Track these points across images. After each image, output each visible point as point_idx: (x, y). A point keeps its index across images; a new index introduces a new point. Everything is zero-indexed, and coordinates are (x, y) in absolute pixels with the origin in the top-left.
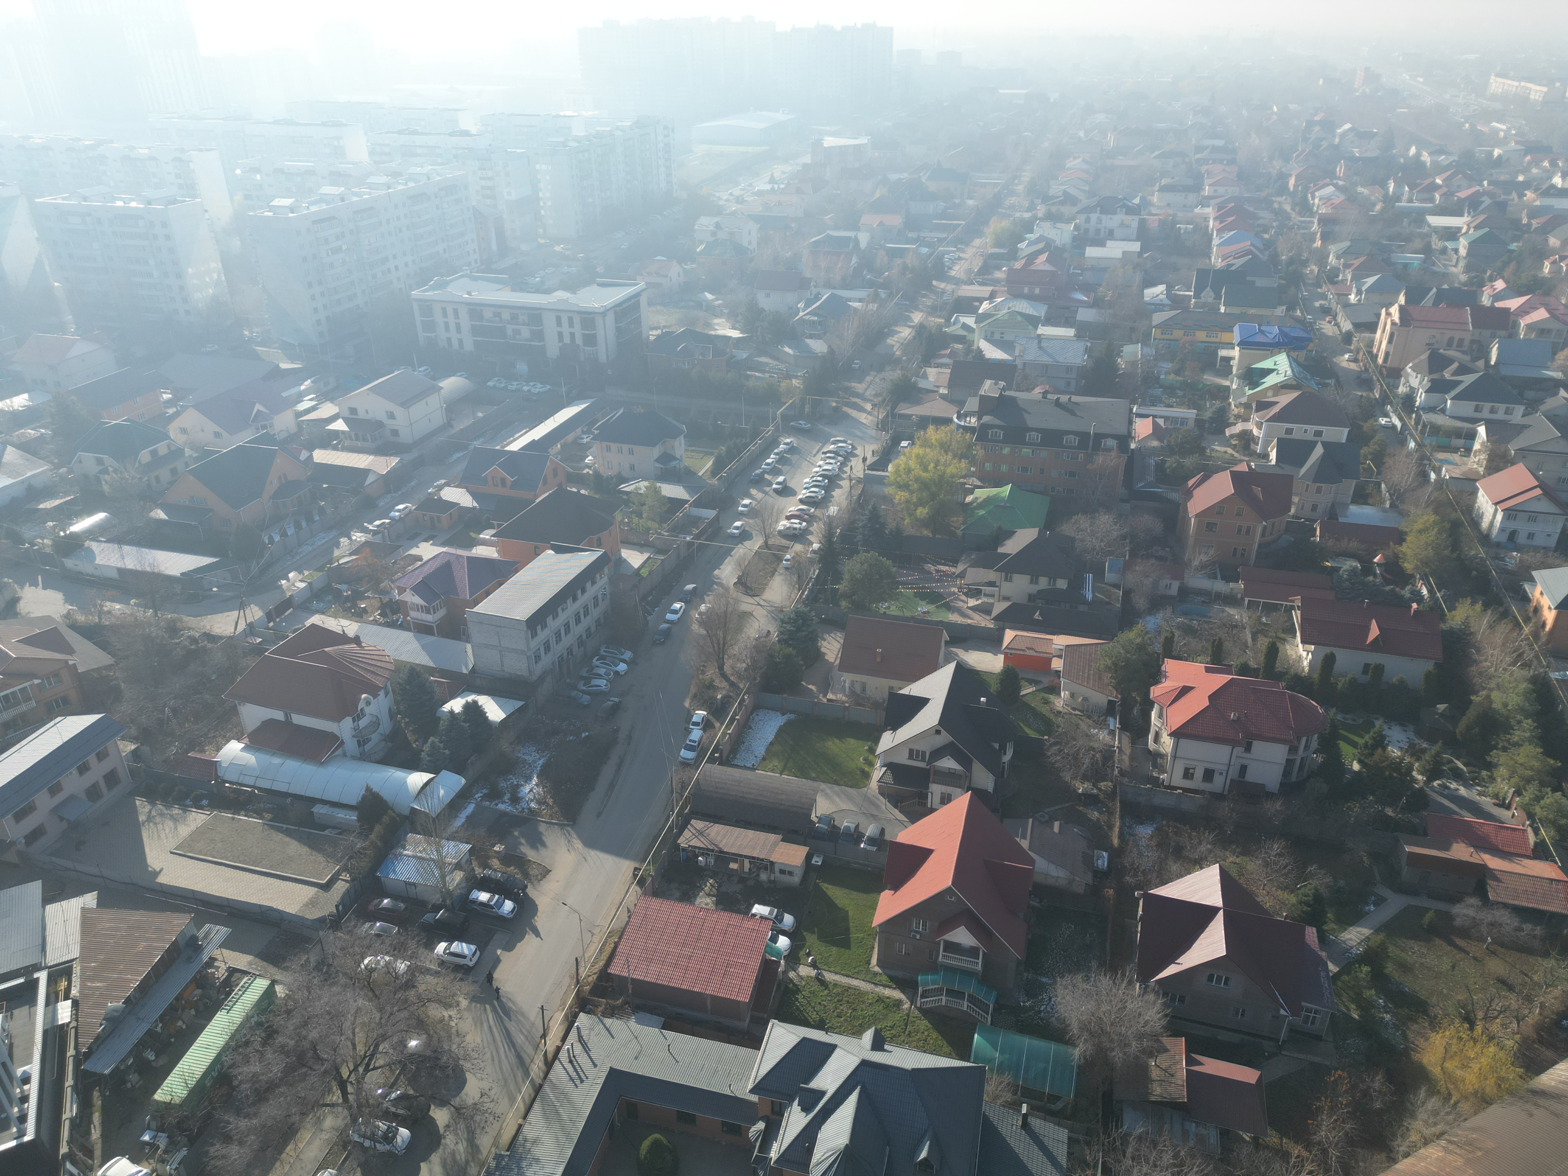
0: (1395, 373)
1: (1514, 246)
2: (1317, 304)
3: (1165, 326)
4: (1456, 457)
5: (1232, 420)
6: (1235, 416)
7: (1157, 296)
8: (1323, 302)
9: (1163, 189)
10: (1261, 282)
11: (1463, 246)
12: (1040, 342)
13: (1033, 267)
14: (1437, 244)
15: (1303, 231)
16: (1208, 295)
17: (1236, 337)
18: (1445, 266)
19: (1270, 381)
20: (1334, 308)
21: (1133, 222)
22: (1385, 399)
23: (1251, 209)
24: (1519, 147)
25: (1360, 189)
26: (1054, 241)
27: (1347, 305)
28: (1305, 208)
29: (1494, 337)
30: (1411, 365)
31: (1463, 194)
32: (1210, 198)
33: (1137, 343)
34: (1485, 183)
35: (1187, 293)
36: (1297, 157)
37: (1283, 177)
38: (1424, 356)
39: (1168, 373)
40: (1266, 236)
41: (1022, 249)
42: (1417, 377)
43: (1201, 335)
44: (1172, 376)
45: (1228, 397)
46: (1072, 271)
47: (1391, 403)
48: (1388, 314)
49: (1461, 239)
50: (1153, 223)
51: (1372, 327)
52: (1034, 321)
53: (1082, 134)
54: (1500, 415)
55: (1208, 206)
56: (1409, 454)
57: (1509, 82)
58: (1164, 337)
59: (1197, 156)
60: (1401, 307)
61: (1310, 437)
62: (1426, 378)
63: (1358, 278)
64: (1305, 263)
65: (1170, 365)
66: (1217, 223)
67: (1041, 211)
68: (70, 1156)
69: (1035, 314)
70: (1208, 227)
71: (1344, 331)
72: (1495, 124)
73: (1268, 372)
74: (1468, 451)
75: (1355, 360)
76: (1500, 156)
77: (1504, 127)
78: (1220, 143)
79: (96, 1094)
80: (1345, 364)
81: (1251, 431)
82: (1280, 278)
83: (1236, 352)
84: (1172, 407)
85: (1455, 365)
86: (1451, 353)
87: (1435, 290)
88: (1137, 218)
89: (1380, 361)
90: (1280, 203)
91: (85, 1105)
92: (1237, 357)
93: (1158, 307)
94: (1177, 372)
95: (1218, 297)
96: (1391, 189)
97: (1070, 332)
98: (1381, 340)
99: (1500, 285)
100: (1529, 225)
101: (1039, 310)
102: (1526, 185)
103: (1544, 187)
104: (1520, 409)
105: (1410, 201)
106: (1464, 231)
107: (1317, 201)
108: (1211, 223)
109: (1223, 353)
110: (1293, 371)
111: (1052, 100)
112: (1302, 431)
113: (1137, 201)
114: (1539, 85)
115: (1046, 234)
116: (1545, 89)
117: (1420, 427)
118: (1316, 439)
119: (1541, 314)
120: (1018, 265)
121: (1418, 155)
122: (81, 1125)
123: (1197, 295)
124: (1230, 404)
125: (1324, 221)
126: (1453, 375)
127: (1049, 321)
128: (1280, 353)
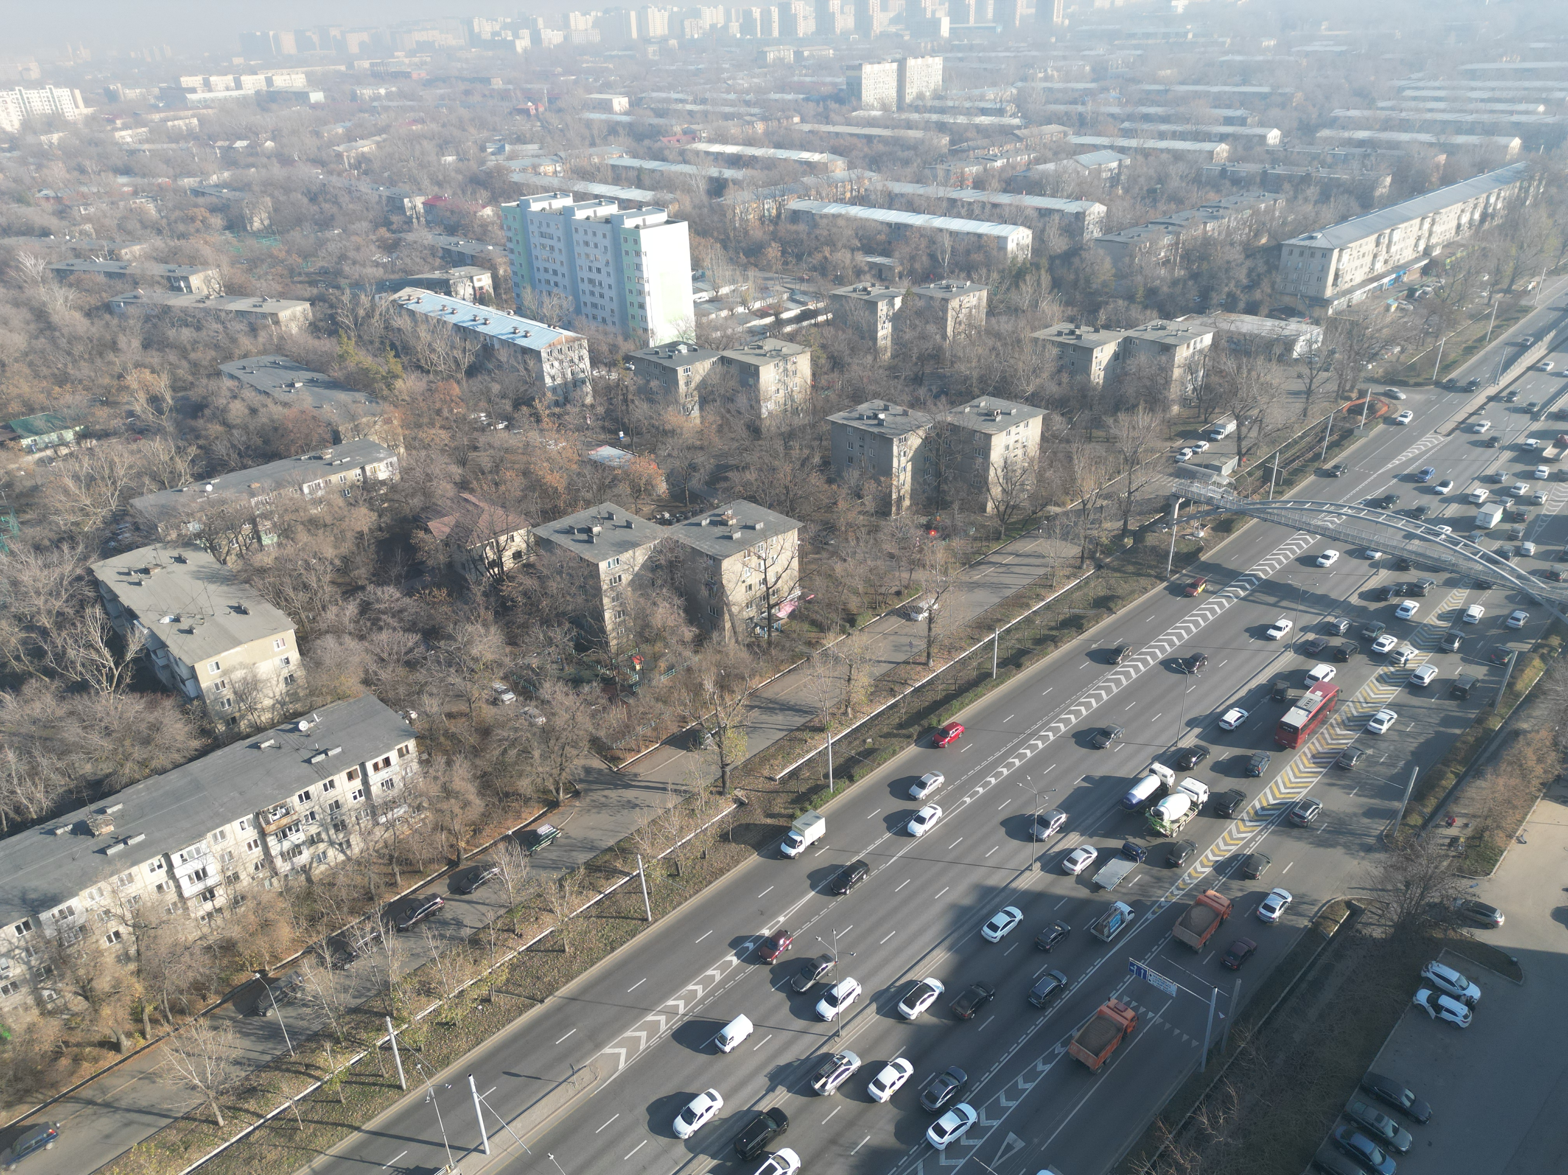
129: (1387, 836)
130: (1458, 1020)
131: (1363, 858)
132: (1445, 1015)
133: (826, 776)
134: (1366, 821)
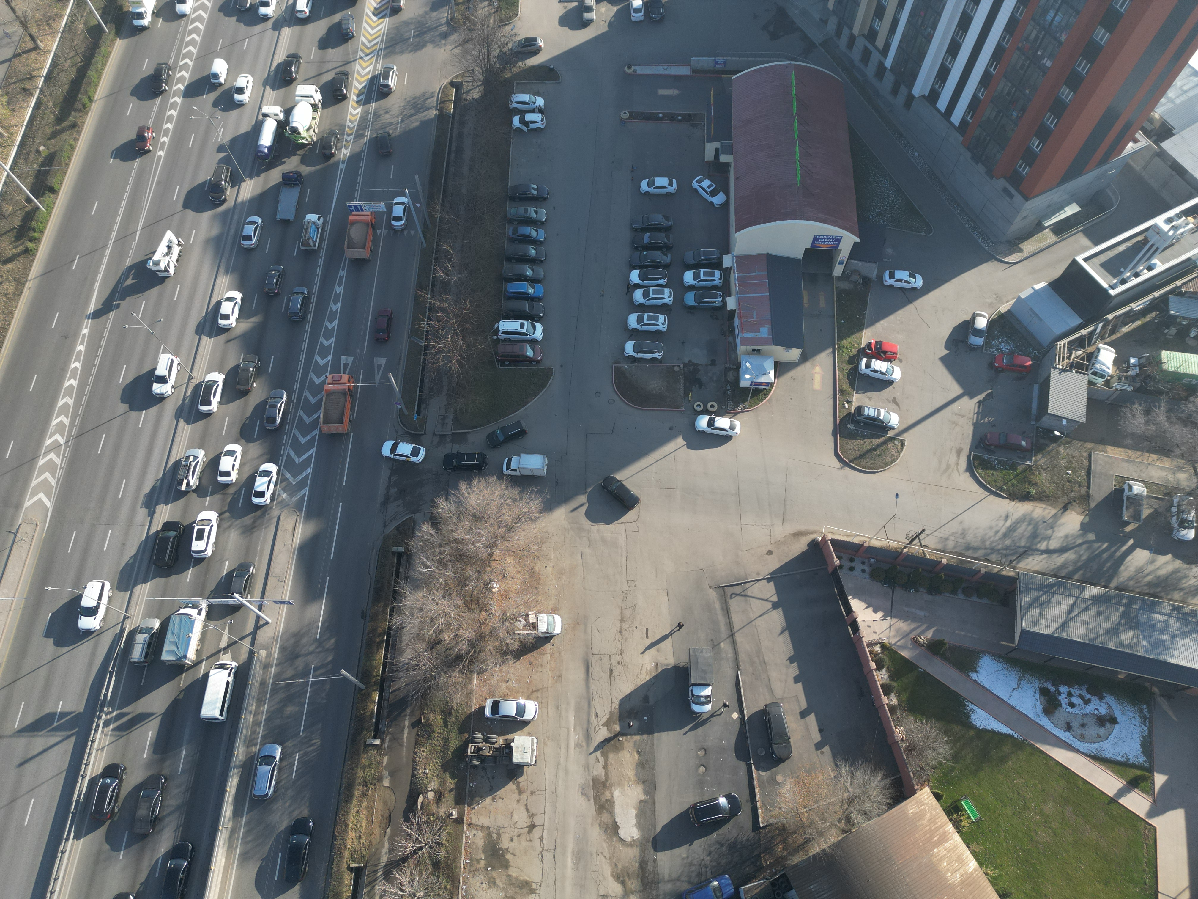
68: (1107, 322)
79: (1154, 314)
91: (1144, 312)
122: (1131, 317)
129: (451, 19)
130: (539, 125)
131: (445, 45)
132: (532, 126)
133: (29, 200)
134: (434, 14)
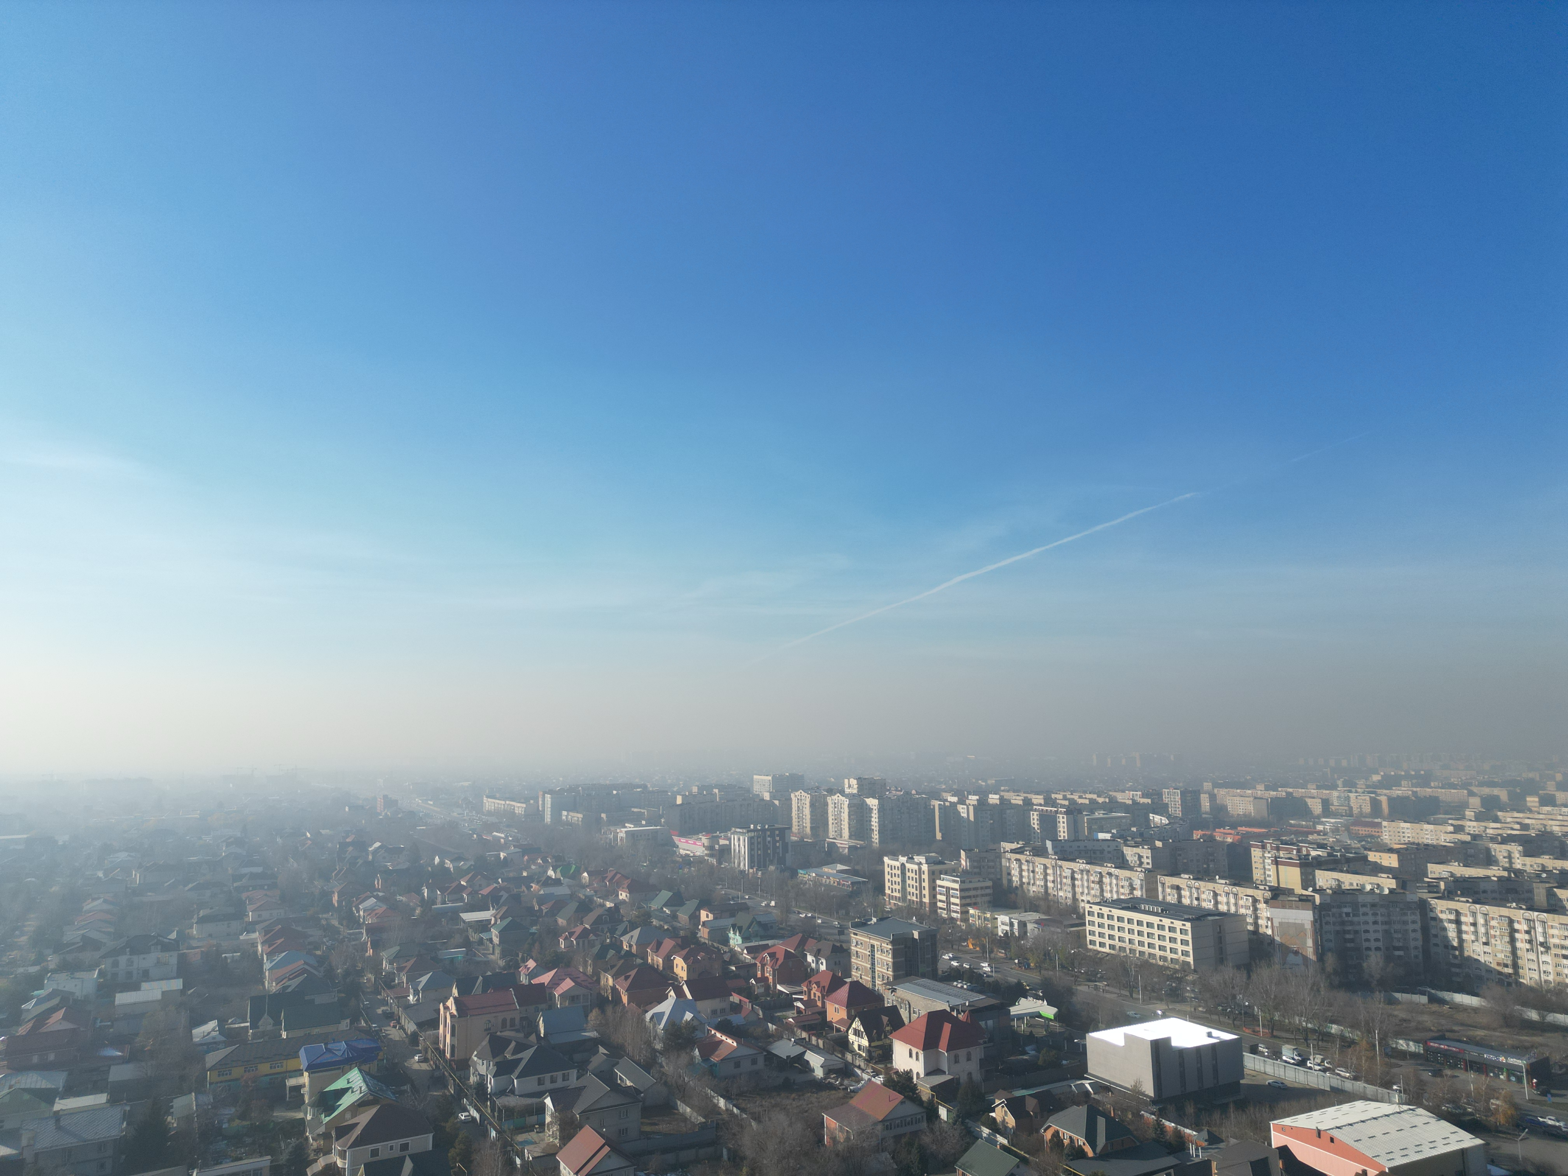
0: (464, 1065)
1: (534, 929)
2: (379, 1011)
3: (222, 1066)
4: (533, 1136)
5: (312, 1156)
6: (315, 1151)
7: (209, 1033)
8: (385, 1008)
9: (202, 921)
10: (319, 1000)
11: (495, 934)
12: (58, 1120)
13: (44, 1030)
14: (474, 937)
15: (354, 943)
16: (266, 1022)
17: (303, 1062)
18: (484, 954)
19: (346, 1101)
20: (396, 1012)
21: (172, 959)
22: (460, 1093)
23: (299, 929)
24: (517, 850)
25: (399, 898)
26: (73, 994)
27: (408, 1007)
28: (352, 921)
29: (537, 1011)
30: (475, 1053)
31: (485, 891)
32: (254, 923)
33: (190, 1093)
34: (500, 880)
35: (242, 1025)
36: (336, 875)
37: (326, 895)
38: (485, 1042)
39: (230, 1120)
40: (318, 953)
41: (28, 1010)
42: (483, 1064)
43: (265, 1068)
44: (237, 1121)
45: (304, 1131)
46: (98, 1024)
47: (466, 1096)
48: (446, 1008)
49: (492, 930)
50: (195, 956)
51: (434, 1023)
52: (48, 1096)
53: (100, 874)
54: (560, 1084)
55: (254, 932)
56: (493, 1144)
57: (498, 801)
58: (222, 1078)
59: (235, 885)
60: (455, 999)
61: (397, 1153)
62: (491, 1063)
63: (412, 979)
64: (360, 973)
65: (233, 1110)
66: (266, 947)
67: (53, 961)
69: (49, 1086)
70: (257, 951)
71: (409, 1033)
72: (495, 833)
73: (342, 1092)
74: (542, 1124)
75: (425, 1060)
76: (505, 857)
77: (503, 835)
78: (259, 870)
80: (416, 1066)
81: (335, 1163)
82: (339, 992)
83: (305, 1079)
84: (241, 1159)
85: (513, 1044)
86: (507, 1034)
87: (481, 978)
88: (175, 954)
89: (448, 1055)
90: (326, 919)
92: (307, 1084)
93: (210, 1046)
94: (243, 1116)
95: (278, 1023)
96: (426, 894)
97: (102, 1098)
98: (445, 1033)
99: (531, 964)
100: (540, 910)
101: (58, 1080)
102: (530, 879)
103: (543, 879)
104: (573, 1073)
105: (444, 903)
106: (493, 922)
107: (361, 913)
108: (260, 948)
109: (291, 1082)
110: (367, 1085)
111: (60, 843)
112: (387, 1149)
113: (173, 936)
114: (519, 802)
115: (61, 988)
116: (524, 806)
117: (496, 1114)
118: (404, 1153)
119: (567, 984)
120: (22, 1030)
121: (442, 863)
123: (254, 1025)
124: (307, 1138)
125: (371, 930)
126: (513, 1054)
127: (70, 1091)
128: (351, 1069)
